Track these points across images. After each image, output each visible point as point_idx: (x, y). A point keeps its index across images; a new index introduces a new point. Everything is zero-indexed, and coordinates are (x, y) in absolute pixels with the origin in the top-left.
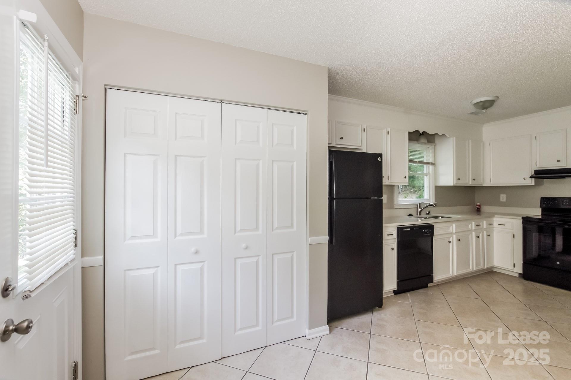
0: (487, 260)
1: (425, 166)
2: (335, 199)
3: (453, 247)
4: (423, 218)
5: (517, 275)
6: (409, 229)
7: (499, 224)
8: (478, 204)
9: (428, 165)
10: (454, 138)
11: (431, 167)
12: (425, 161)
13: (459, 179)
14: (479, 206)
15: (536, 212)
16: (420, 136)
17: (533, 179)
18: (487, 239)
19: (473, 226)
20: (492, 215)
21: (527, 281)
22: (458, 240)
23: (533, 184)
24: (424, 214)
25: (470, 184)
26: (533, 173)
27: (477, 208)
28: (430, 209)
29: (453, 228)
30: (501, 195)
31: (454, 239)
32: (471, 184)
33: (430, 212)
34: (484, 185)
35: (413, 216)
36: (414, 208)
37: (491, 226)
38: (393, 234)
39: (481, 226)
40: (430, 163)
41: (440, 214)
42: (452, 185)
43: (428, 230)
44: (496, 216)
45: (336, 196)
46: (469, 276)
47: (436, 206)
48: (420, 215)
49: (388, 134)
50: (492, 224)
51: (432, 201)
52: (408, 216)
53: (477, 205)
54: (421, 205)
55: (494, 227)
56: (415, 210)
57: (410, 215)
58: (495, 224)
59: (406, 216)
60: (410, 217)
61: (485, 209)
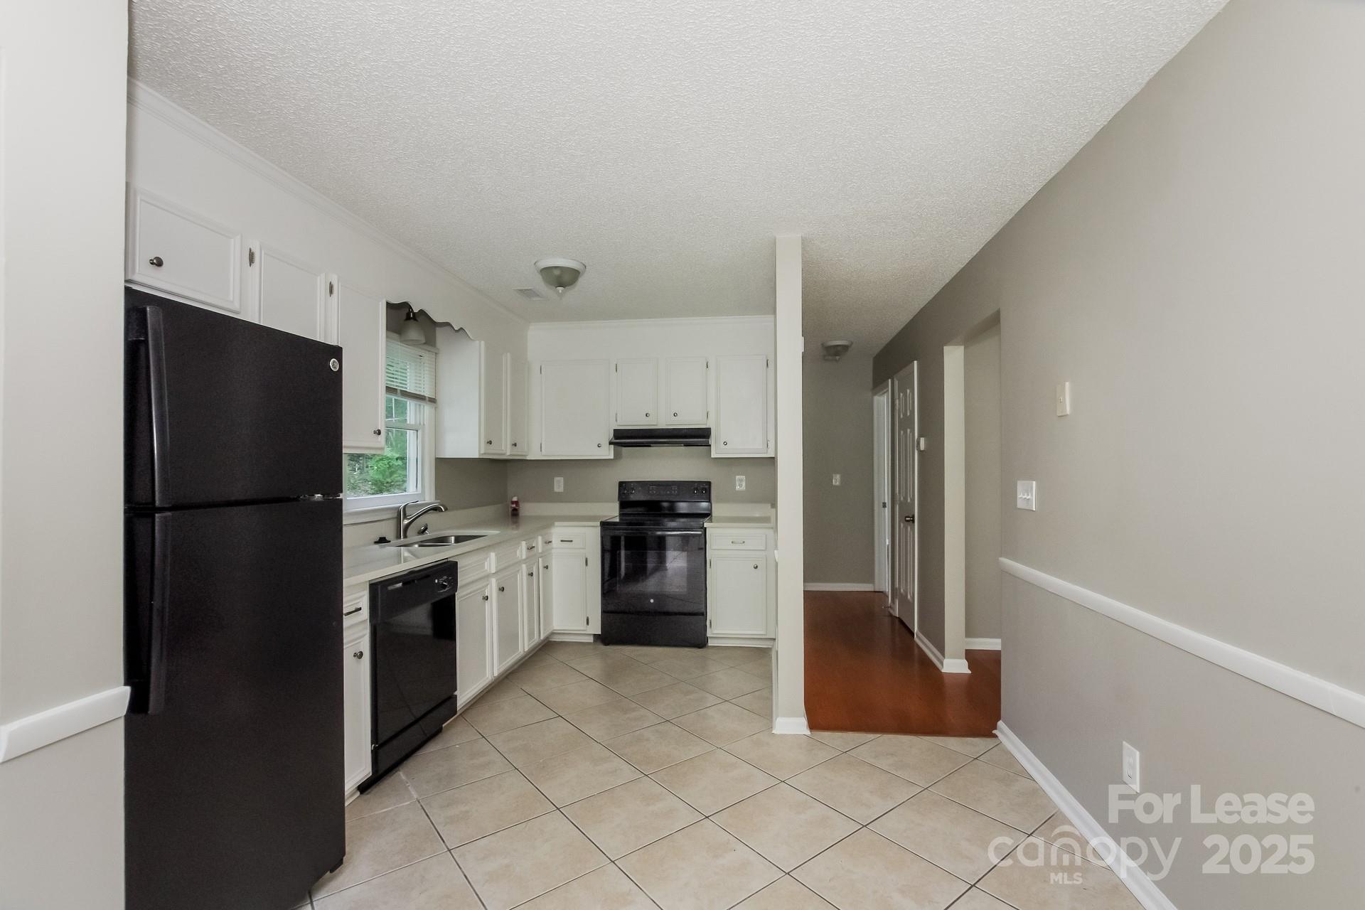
0: (545, 620)
1: (411, 405)
2: (161, 510)
3: (492, 609)
4: (416, 546)
5: (591, 640)
6: (400, 585)
7: (562, 541)
8: (515, 499)
9: (418, 402)
10: (483, 343)
11: (427, 409)
12: (410, 388)
13: (490, 442)
14: (516, 503)
15: (612, 511)
16: (408, 321)
17: (612, 446)
18: (544, 574)
19: (522, 551)
20: (548, 522)
21: (608, 647)
22: (500, 589)
23: (612, 457)
24: (413, 537)
25: (508, 454)
26: (612, 435)
27: (510, 510)
28: (431, 519)
29: (491, 562)
30: (556, 479)
31: (492, 591)
32: (510, 455)
33: (428, 527)
34: (528, 459)
35: (390, 542)
36: (389, 519)
37: (549, 546)
38: (360, 609)
39: (535, 549)
40: (427, 399)
41: (448, 529)
42: (477, 456)
43: (445, 577)
44: (556, 524)
45: (161, 500)
46: (516, 667)
47: (446, 509)
48: (405, 536)
49: (331, 292)
50: (550, 542)
51: (429, 498)
52: (376, 543)
53: (513, 503)
54: (407, 509)
55: (552, 548)
56: (392, 524)
57: (382, 540)
58: (556, 542)
59: (370, 545)
60: (381, 547)
61: (527, 509)
